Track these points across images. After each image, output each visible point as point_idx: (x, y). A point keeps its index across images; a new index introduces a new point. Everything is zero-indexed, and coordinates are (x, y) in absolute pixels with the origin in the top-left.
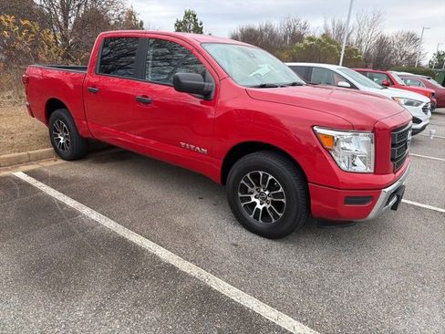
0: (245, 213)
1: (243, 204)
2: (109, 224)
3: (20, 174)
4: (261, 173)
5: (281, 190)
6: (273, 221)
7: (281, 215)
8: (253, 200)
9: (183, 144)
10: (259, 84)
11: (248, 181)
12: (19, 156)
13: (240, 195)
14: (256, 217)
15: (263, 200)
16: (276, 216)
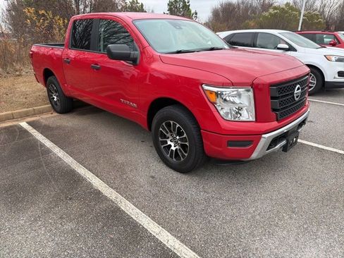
0: (165, 153)
1: (162, 146)
2: (68, 160)
3: (24, 124)
4: (172, 122)
5: (185, 135)
6: (182, 159)
7: (186, 155)
8: (169, 143)
9: (122, 100)
10: (175, 50)
11: (164, 129)
12: (27, 111)
13: (160, 139)
14: (171, 156)
15: (176, 143)
16: (183, 156)
